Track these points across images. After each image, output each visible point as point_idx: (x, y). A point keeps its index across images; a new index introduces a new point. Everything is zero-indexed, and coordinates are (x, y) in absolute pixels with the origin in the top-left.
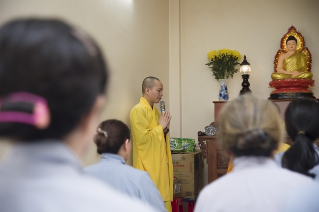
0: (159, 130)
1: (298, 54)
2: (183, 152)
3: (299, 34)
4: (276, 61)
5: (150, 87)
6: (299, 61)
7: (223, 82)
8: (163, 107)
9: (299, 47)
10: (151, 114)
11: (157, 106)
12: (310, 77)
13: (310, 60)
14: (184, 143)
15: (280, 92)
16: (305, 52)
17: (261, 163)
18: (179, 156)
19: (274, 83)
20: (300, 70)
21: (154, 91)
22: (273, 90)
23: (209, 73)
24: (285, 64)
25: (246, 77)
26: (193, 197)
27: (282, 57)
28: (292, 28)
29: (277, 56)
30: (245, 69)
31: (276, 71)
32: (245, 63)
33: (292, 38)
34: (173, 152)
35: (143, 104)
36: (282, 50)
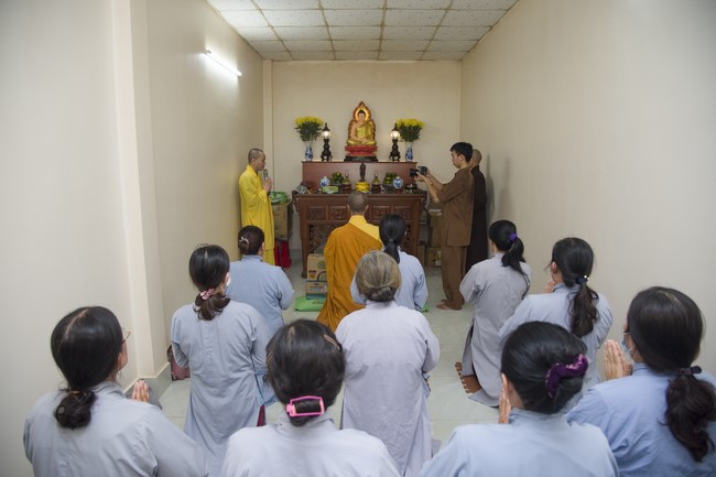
0: (263, 193)
1: (366, 124)
2: (278, 203)
3: (367, 108)
4: (350, 129)
5: (256, 158)
6: (367, 129)
7: (308, 144)
8: (266, 174)
9: (366, 119)
10: (257, 181)
11: (261, 173)
12: (375, 144)
13: (374, 129)
14: (279, 196)
15: (353, 155)
16: (371, 123)
17: (386, 306)
18: (275, 207)
19: (349, 148)
20: (368, 137)
21: (259, 161)
22: (347, 153)
23: (297, 136)
24: (356, 131)
25: (327, 141)
26: (286, 239)
27: (354, 127)
28: (362, 103)
29: (351, 124)
30: (326, 134)
31: (349, 137)
32: (326, 129)
33: (362, 112)
34: (273, 204)
35: (249, 172)
36: (354, 121)
